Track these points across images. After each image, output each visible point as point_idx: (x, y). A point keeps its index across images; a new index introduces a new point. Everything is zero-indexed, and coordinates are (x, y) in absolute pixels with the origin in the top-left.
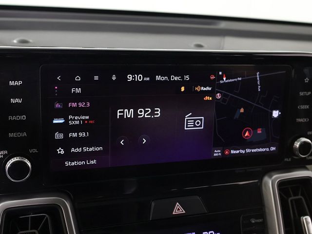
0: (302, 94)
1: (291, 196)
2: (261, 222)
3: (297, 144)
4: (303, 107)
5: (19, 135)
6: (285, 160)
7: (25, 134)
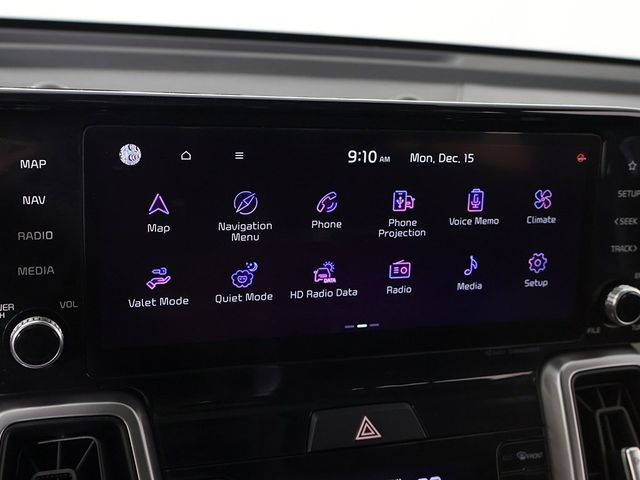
0: (622, 194)
1: (600, 407)
2: (538, 459)
3: (613, 299)
4: (624, 221)
5: (39, 270)
6: (589, 330)
7: (51, 270)
